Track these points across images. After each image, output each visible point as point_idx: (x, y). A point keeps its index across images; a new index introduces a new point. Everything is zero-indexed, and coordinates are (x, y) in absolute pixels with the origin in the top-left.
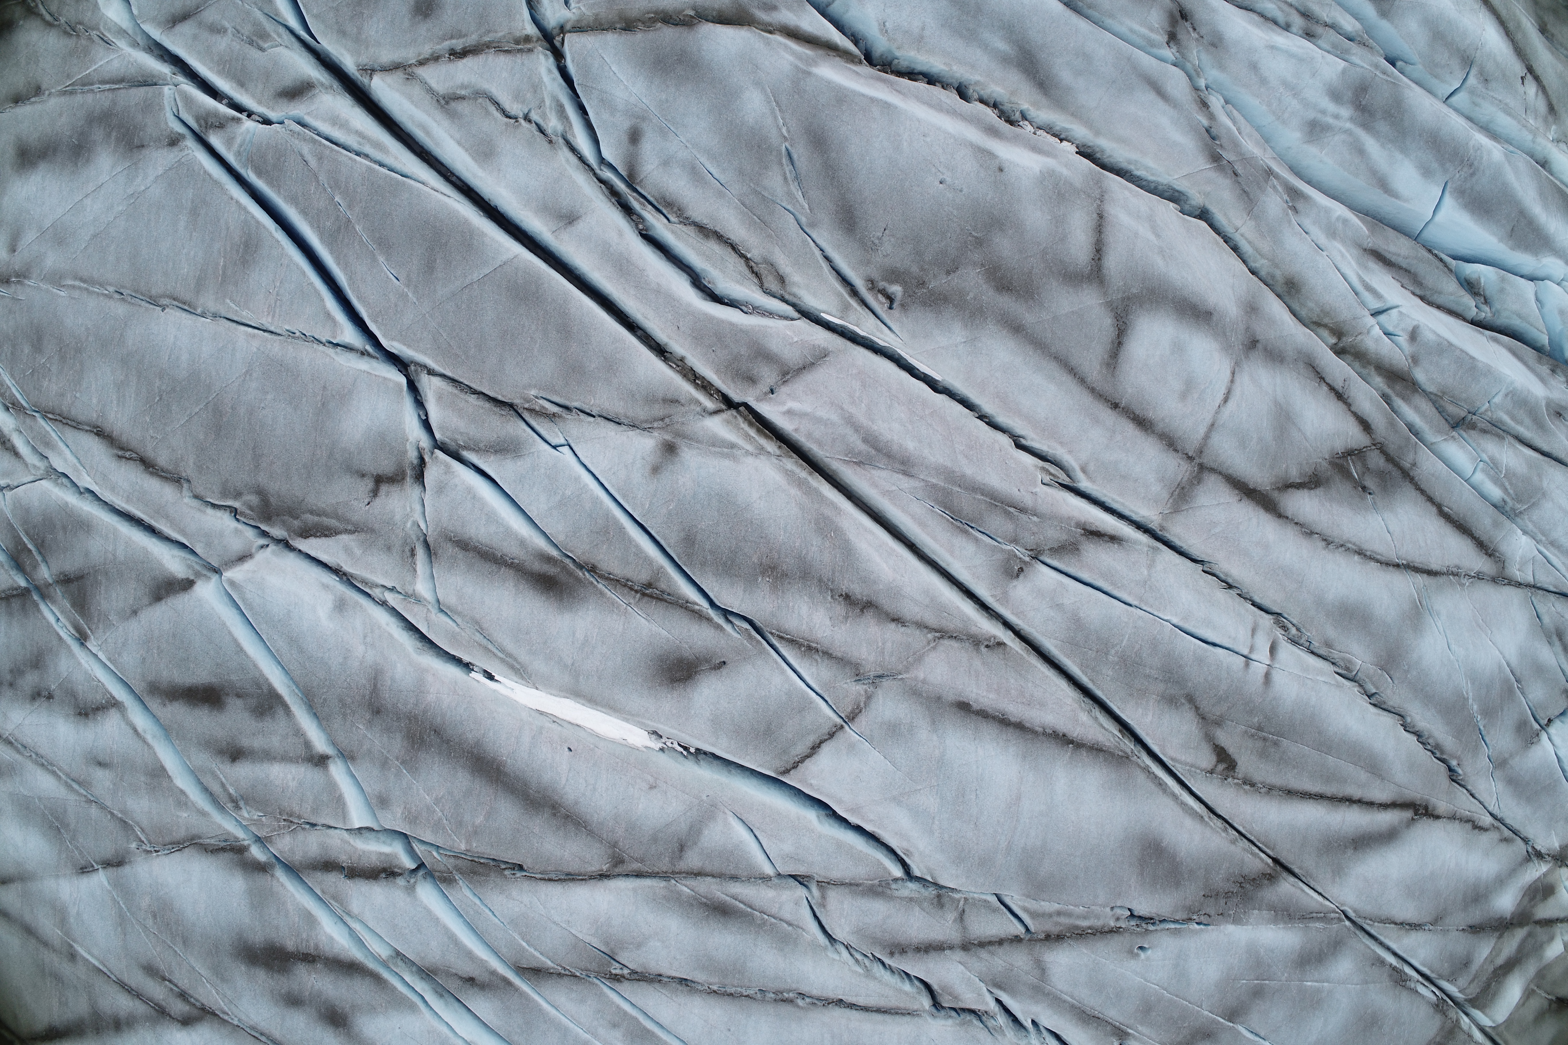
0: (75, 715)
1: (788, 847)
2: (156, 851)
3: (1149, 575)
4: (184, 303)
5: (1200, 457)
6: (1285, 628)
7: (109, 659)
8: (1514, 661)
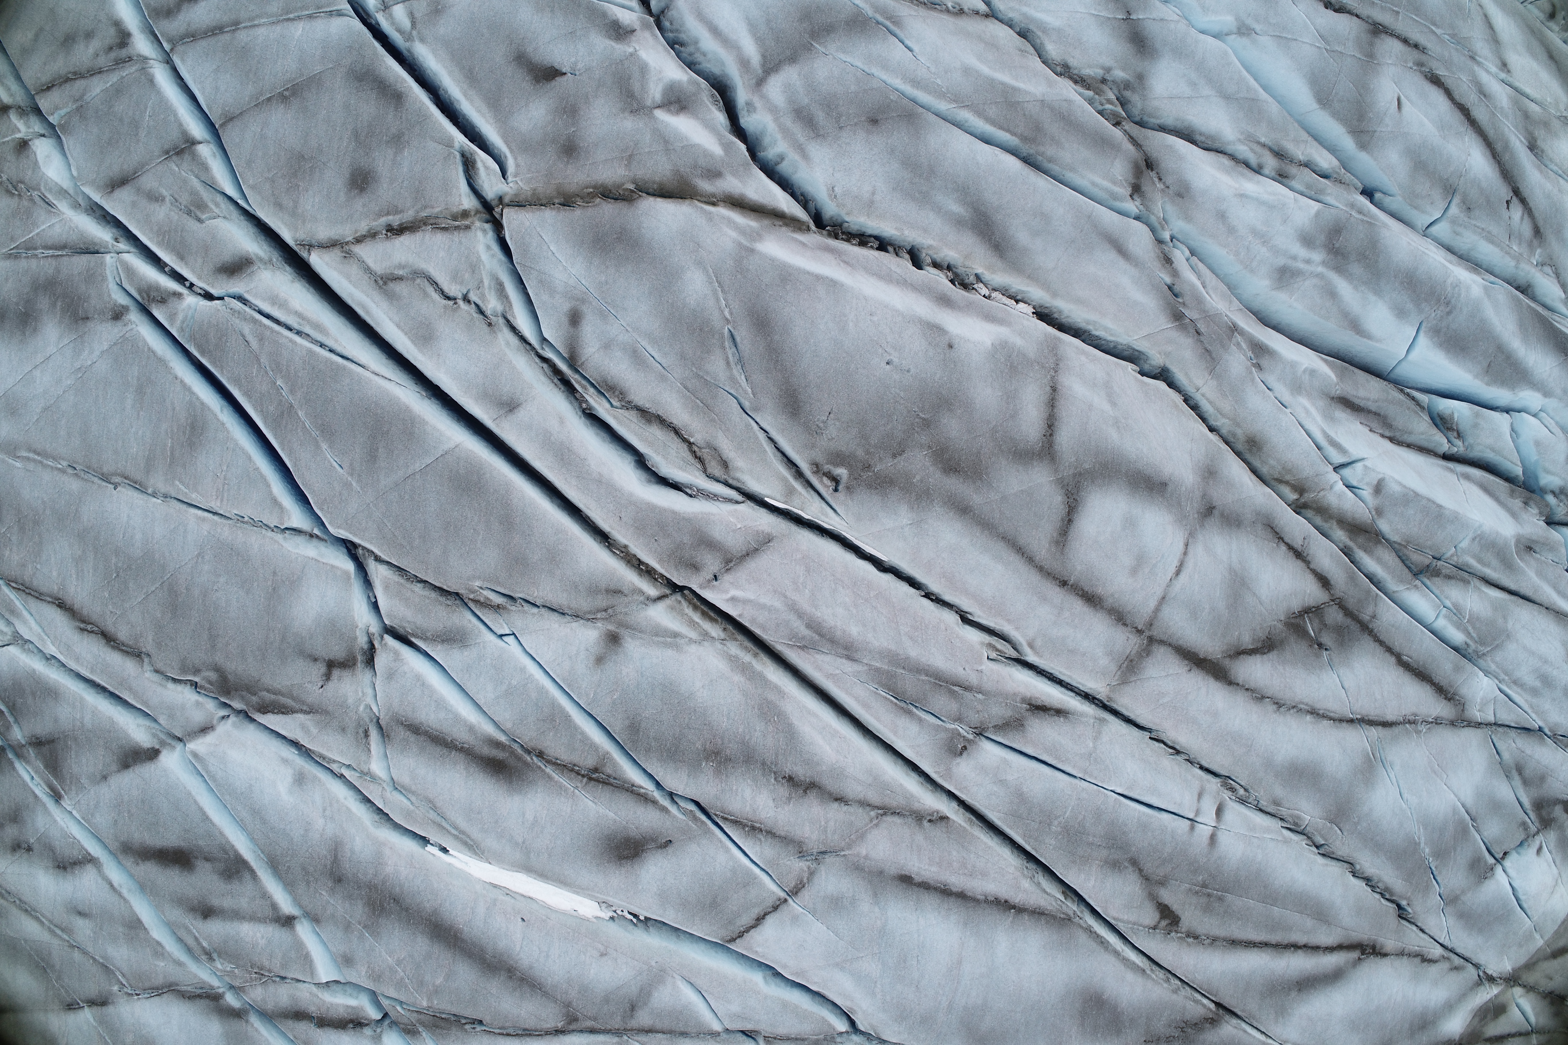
0: (54, 867)
1: (735, 1008)
2: (137, 995)
3: (1095, 748)
4: (135, 483)
5: (1150, 630)
6: (1232, 790)
7: (83, 818)
8: (1469, 802)
